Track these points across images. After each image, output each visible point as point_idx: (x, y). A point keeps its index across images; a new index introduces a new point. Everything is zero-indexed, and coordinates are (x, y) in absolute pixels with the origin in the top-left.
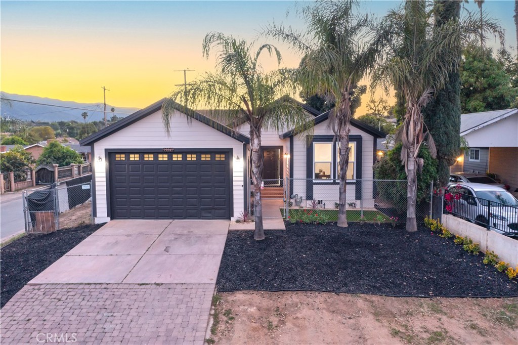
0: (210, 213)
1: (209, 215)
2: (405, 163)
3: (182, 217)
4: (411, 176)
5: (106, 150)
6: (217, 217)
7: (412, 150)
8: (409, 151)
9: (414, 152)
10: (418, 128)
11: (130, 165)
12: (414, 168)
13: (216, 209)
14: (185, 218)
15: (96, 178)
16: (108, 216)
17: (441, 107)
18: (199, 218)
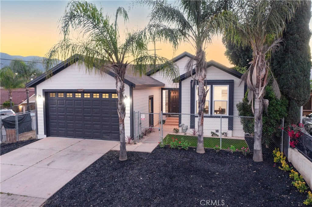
0: (109, 135)
1: (108, 137)
2: (251, 103)
3: (90, 137)
4: (257, 114)
5: (43, 90)
6: (113, 139)
7: (257, 92)
8: (255, 93)
9: (259, 94)
10: (263, 73)
11: (58, 100)
12: (260, 107)
13: (112, 133)
14: (92, 138)
15: (38, 109)
16: (45, 134)
17: (290, 55)
18: (102, 139)
